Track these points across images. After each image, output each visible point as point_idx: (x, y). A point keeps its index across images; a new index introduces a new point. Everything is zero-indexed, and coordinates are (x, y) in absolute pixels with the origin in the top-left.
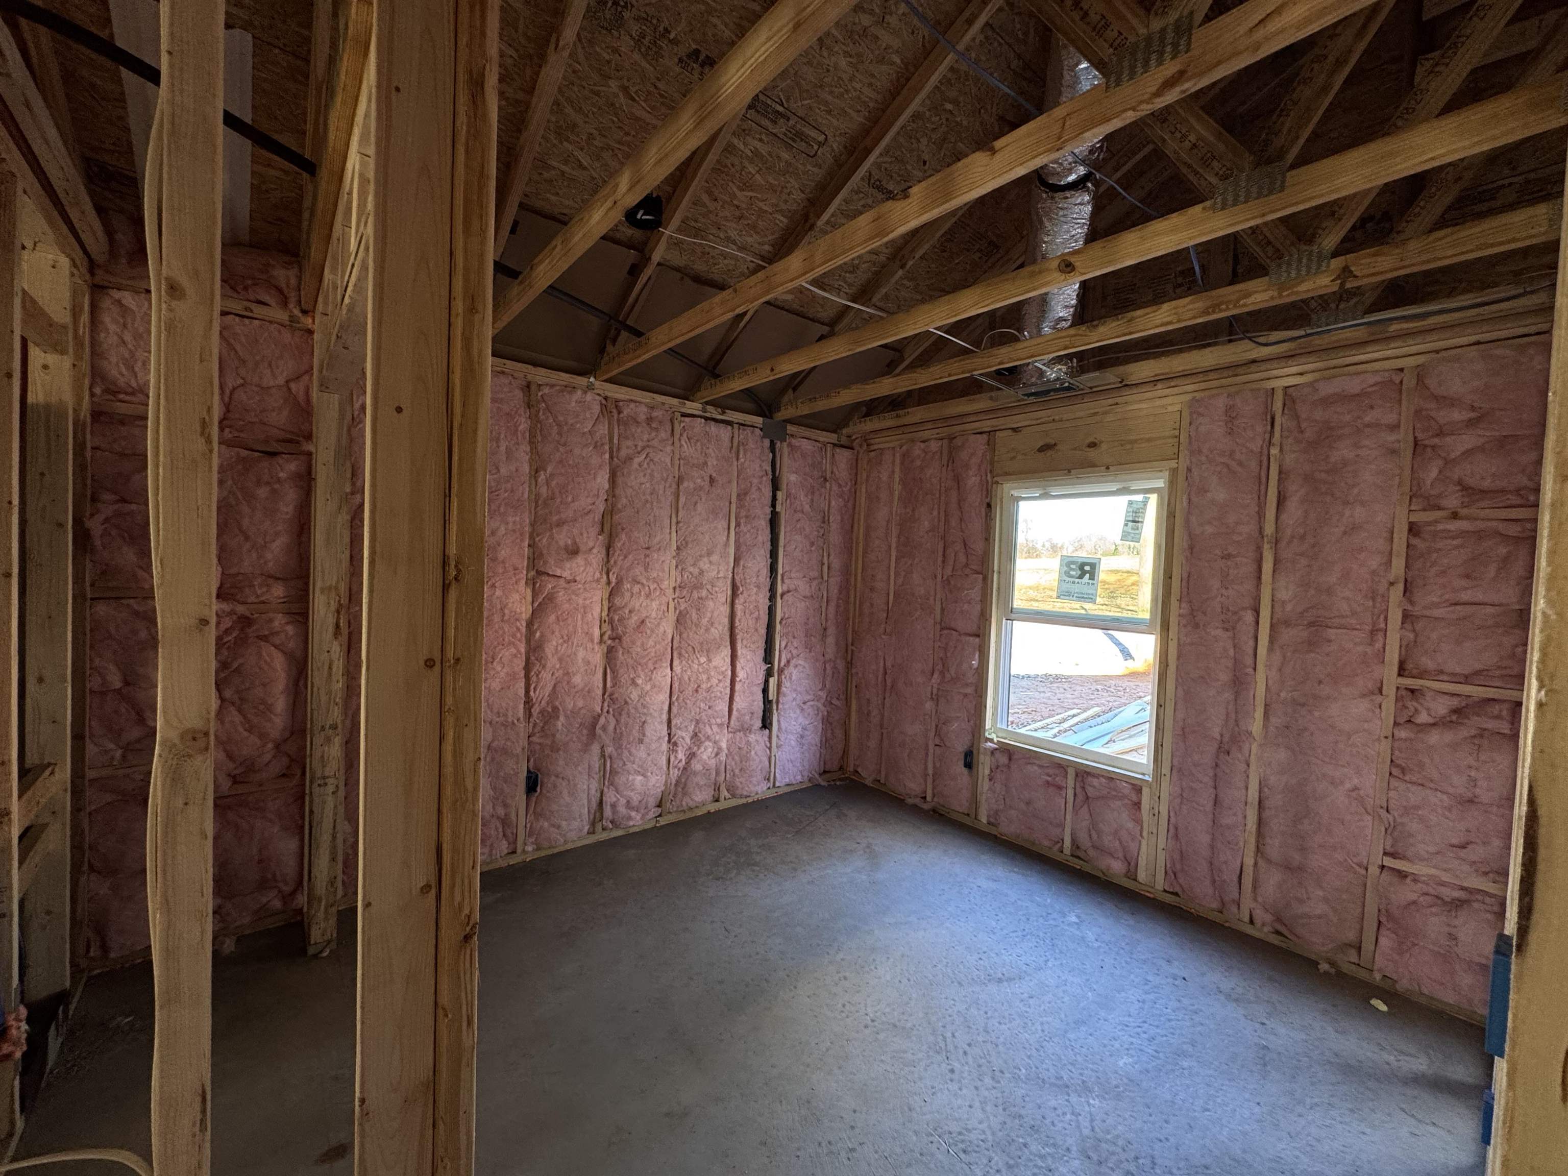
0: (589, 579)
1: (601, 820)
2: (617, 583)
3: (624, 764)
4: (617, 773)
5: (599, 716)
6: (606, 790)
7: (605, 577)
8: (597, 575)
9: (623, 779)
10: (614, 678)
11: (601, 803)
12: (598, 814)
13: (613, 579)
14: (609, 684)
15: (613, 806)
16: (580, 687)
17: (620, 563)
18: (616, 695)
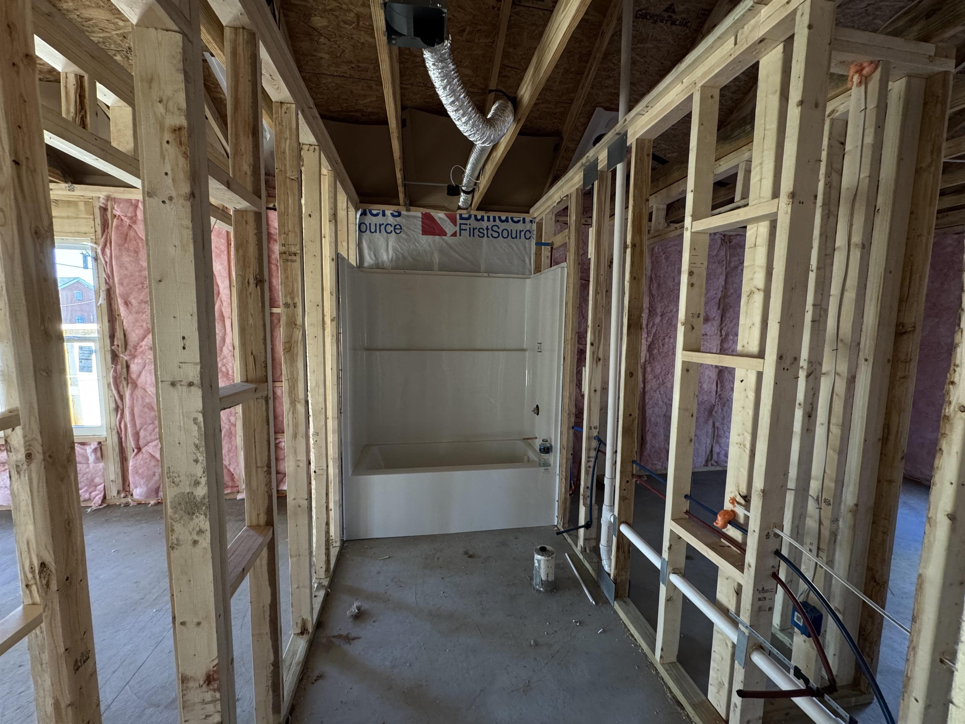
0: (713, 334)
1: (711, 460)
2: (725, 336)
3: (725, 433)
4: (721, 437)
5: (714, 406)
6: (714, 445)
7: (719, 332)
8: (716, 331)
9: (724, 440)
10: (722, 386)
11: (711, 451)
12: (710, 457)
13: (724, 333)
14: (719, 390)
15: (718, 454)
16: (706, 390)
17: (728, 325)
18: (722, 396)
